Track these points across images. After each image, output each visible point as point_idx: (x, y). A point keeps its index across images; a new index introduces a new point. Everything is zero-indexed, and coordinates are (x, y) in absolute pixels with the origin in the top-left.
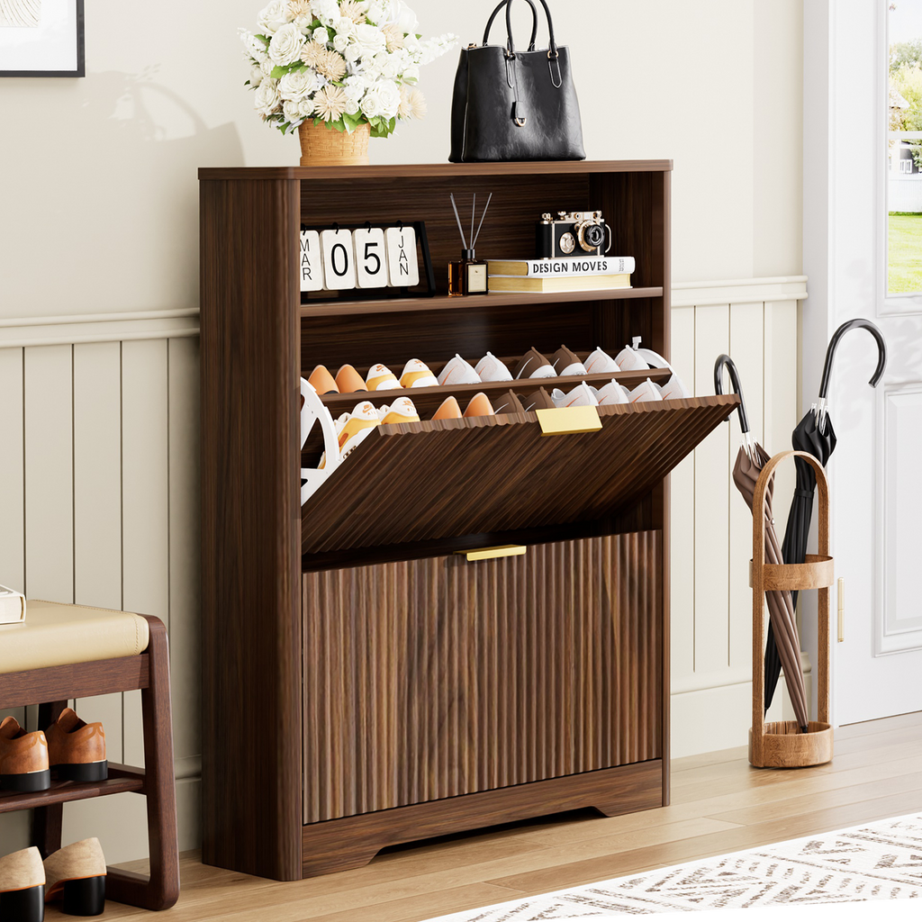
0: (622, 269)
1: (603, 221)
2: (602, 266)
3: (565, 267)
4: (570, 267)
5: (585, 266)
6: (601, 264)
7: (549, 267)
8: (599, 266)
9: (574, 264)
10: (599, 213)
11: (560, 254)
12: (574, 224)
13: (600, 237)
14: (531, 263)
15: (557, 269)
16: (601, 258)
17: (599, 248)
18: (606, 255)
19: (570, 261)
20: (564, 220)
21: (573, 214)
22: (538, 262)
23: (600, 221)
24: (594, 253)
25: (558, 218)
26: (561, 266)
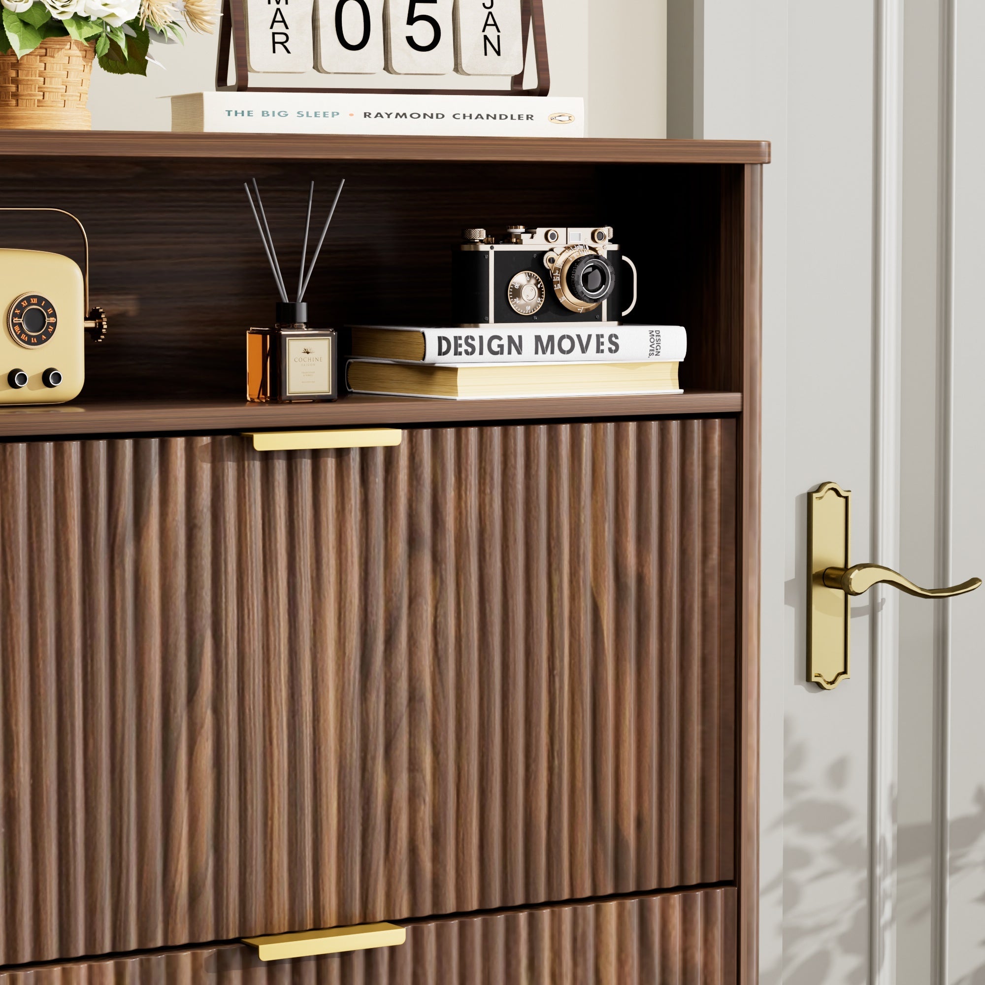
0: (655, 350)
1: (615, 247)
2: (607, 345)
3: (516, 345)
4: (529, 345)
5: (566, 344)
6: (605, 340)
7: (476, 343)
8: (599, 343)
9: (538, 339)
10: (607, 231)
11: (507, 315)
12: (545, 252)
13: (604, 281)
14: (432, 334)
15: (495, 348)
16: (607, 327)
17: (605, 303)
18: (623, 321)
19: (528, 332)
20: (519, 242)
21: (541, 231)
22: (450, 333)
23: (605, 247)
24: (593, 316)
25: (507, 239)
26: (505, 342)
